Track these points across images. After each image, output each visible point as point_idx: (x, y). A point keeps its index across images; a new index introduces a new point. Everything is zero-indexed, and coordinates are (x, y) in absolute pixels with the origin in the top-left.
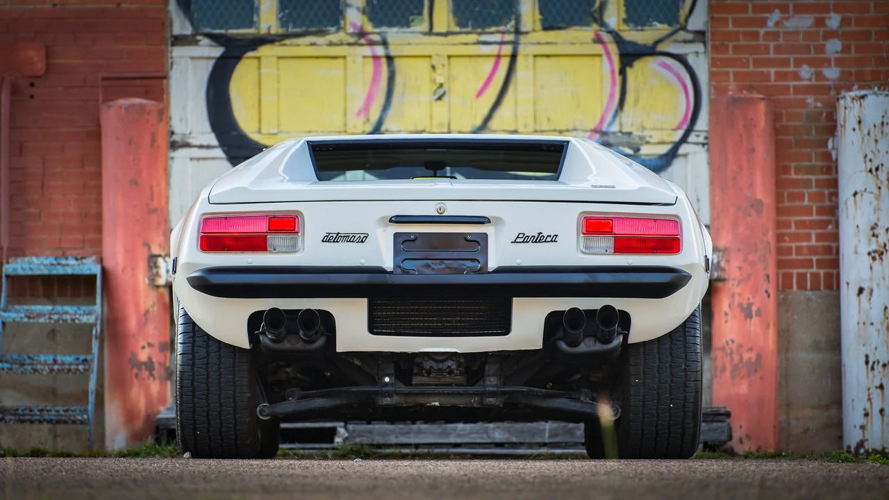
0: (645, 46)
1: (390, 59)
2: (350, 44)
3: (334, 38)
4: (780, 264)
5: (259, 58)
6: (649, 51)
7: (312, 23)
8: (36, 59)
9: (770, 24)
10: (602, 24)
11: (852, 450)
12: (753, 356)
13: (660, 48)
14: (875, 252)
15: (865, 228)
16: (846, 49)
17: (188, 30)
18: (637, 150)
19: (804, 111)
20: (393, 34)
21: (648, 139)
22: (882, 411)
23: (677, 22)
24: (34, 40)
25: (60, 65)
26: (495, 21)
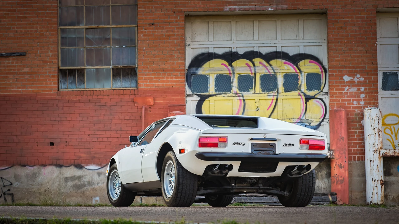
0: (312, 96)
1: (244, 100)
2: (233, 96)
3: (229, 95)
4: (349, 154)
5: (209, 100)
6: (313, 98)
7: (223, 91)
8: (151, 101)
9: (345, 90)
10: (300, 90)
11: (369, 203)
12: (342, 178)
13: (316, 97)
14: (374, 150)
15: (372, 144)
16: (366, 97)
17: (191, 93)
18: (310, 124)
19: (355, 113)
20: (245, 94)
21: (313, 121)
22: (377, 193)
23: (320, 90)
24: (150, 96)
25: (157, 103)
26: (272, 90)
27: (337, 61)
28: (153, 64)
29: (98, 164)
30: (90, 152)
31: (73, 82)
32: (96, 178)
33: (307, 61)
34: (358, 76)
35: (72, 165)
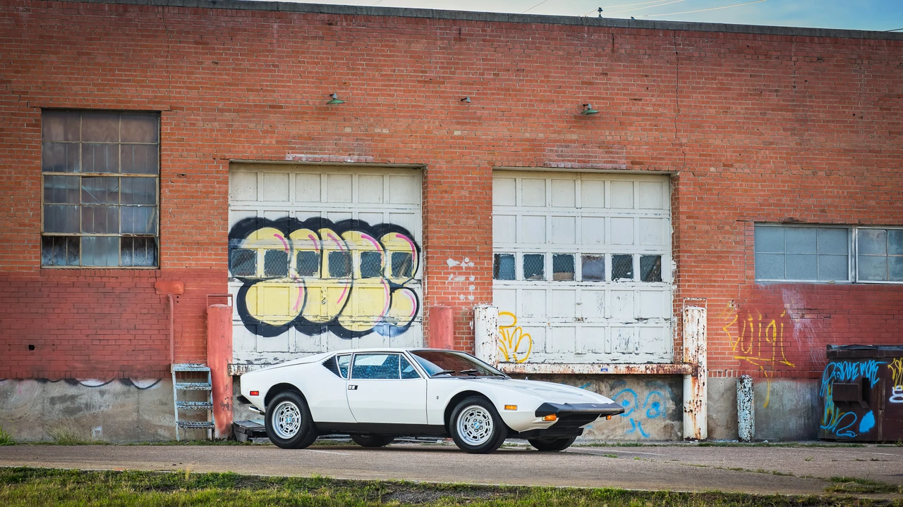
0: (399, 285)
1: (305, 288)
2: (291, 282)
3: (285, 280)
5: (257, 287)
6: (401, 287)
7: (276, 274)
8: (180, 287)
9: (450, 279)
10: (384, 276)
13: (405, 286)
16: (476, 289)
17: (231, 276)
18: (396, 324)
19: (462, 311)
20: (307, 279)
21: (400, 320)
23: (411, 276)
24: (178, 280)
25: (189, 290)
26: (344, 274)
27: (438, 238)
28: (183, 233)
29: (100, 379)
30: (89, 360)
31: (61, 255)
32: (97, 398)
33: (393, 234)
34: (467, 260)
35: (61, 379)
